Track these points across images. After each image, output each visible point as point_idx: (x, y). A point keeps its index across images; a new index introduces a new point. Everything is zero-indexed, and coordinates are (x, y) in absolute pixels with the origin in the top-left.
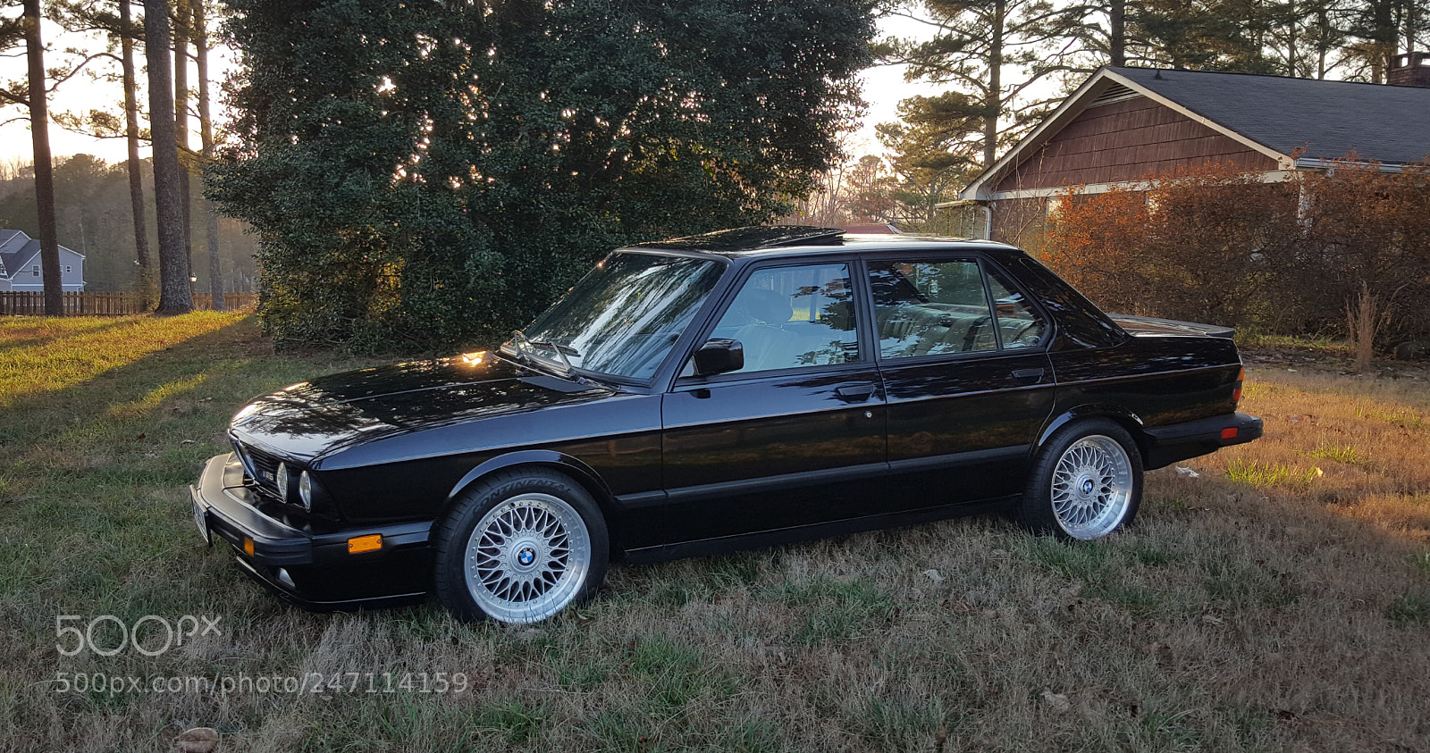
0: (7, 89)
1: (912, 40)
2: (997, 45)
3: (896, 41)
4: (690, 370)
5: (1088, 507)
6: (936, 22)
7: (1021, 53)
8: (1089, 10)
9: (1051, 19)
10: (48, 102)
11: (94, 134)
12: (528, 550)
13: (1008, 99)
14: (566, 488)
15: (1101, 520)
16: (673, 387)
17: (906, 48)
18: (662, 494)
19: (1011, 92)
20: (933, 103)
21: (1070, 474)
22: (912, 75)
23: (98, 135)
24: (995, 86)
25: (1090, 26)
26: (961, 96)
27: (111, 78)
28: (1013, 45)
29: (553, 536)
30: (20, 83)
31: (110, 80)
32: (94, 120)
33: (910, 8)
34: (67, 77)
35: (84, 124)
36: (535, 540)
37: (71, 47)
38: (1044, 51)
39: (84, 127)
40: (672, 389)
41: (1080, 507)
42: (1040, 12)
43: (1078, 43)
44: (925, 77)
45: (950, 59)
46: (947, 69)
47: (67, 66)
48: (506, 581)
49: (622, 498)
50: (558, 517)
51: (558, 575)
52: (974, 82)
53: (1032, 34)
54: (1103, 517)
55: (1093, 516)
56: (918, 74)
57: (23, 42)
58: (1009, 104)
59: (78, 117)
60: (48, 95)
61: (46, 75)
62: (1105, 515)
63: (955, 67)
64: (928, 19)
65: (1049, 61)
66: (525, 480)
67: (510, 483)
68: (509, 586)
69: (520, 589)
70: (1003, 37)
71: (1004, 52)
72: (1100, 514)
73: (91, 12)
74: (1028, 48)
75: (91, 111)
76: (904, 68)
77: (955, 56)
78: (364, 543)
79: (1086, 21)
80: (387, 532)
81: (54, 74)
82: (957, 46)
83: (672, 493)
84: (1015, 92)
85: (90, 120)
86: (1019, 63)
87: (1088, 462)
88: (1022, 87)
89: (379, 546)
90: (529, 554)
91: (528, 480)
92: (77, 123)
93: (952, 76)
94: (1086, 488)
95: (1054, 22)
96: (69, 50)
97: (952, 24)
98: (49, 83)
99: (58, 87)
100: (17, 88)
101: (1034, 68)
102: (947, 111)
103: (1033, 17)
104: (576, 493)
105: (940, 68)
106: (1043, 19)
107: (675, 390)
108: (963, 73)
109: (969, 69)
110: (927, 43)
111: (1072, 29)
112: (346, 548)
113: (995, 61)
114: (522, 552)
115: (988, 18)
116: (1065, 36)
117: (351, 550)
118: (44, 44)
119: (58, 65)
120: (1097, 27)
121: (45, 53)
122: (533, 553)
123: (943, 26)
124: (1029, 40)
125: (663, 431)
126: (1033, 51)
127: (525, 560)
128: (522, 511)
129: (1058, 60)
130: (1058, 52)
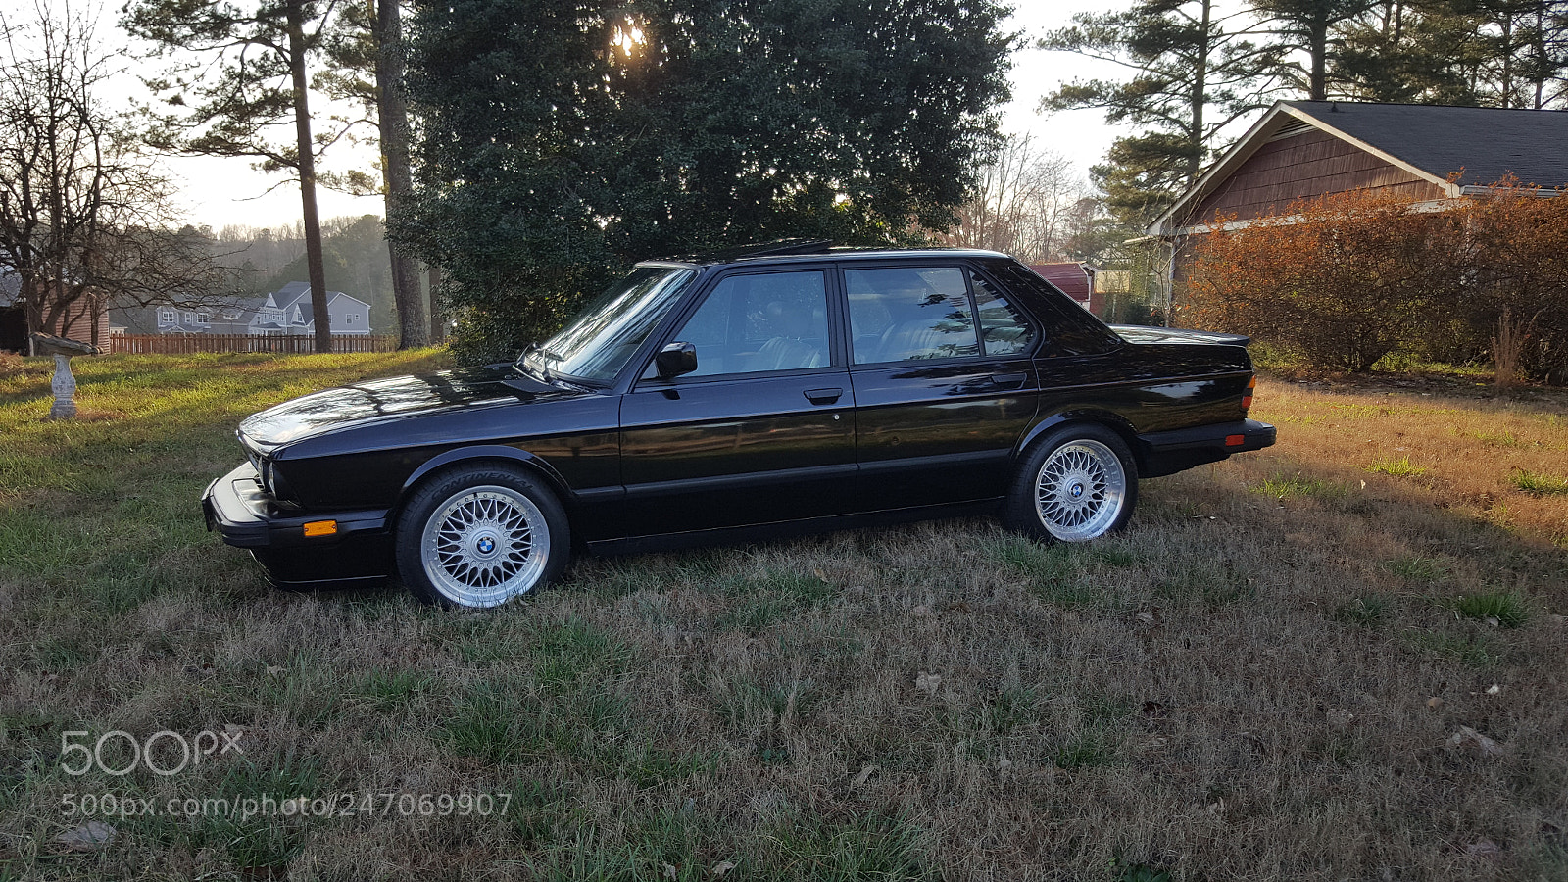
0: (281, 154)
1: (1115, 82)
2: (1200, 85)
3: (1099, 85)
4: (652, 371)
5: (1077, 511)
6: (1139, 65)
7: (1219, 93)
8: (1289, 49)
9: (1253, 57)
10: (315, 164)
11: (352, 192)
12: (488, 539)
13: (1206, 138)
14: (528, 485)
15: (1090, 526)
16: (634, 388)
17: (1110, 90)
18: (622, 489)
19: (1210, 131)
20: (1131, 144)
21: (1059, 475)
22: (1113, 118)
23: (356, 194)
24: (1197, 126)
25: (1291, 65)
26: (1158, 136)
27: (370, 142)
28: (1213, 83)
29: (515, 529)
30: (293, 148)
31: (368, 143)
32: (352, 179)
33: (1114, 52)
34: (332, 142)
35: (344, 184)
36: (496, 531)
37: (335, 115)
38: (1242, 91)
39: (344, 186)
40: (633, 390)
41: (1068, 509)
42: (1242, 52)
43: (1277, 81)
44: (1127, 118)
45: (1150, 100)
46: (1149, 110)
47: (332, 132)
48: (465, 565)
49: (579, 492)
50: (522, 511)
51: (519, 567)
52: (1177, 121)
53: (1233, 75)
54: (1092, 522)
55: (1082, 521)
56: (1120, 115)
57: (292, 111)
58: (1207, 143)
59: (338, 177)
60: (316, 159)
61: (313, 140)
62: (1096, 521)
63: (1156, 107)
64: (1130, 62)
65: (1248, 99)
66: (487, 472)
67: (471, 474)
68: (468, 571)
69: (479, 575)
70: (1206, 76)
71: (1207, 90)
72: (1090, 520)
73: (355, 83)
74: (1225, 87)
75: (349, 172)
76: (1105, 111)
77: (1155, 97)
78: (319, 528)
79: (1287, 59)
80: (342, 518)
81: (321, 139)
82: (1158, 87)
83: (630, 489)
84: (1214, 131)
85: (349, 180)
86: (1217, 102)
87: (1080, 466)
88: (1221, 125)
89: (335, 531)
90: (489, 543)
91: (489, 473)
92: (337, 182)
93: (1153, 116)
94: (1075, 491)
95: (1255, 61)
96: (333, 118)
97: (1153, 65)
98: (315, 148)
99: (325, 151)
100: (290, 153)
101: (1232, 107)
102: (1146, 150)
103: (1234, 57)
104: (536, 490)
105: (1141, 110)
106: (1245, 59)
107: (636, 391)
108: (1164, 113)
109: (1171, 109)
110: (1127, 84)
111: (1273, 69)
112: (303, 532)
113: (1198, 99)
114: (482, 540)
115: (1191, 59)
116: (1267, 75)
117: (307, 534)
118: (310, 113)
119: (324, 131)
120: (1297, 66)
121: (311, 120)
122: (493, 542)
123: (1146, 68)
124: (1229, 80)
125: (619, 430)
126: (1230, 91)
127: (484, 548)
128: (485, 502)
129: (1256, 98)
130: (1256, 90)
